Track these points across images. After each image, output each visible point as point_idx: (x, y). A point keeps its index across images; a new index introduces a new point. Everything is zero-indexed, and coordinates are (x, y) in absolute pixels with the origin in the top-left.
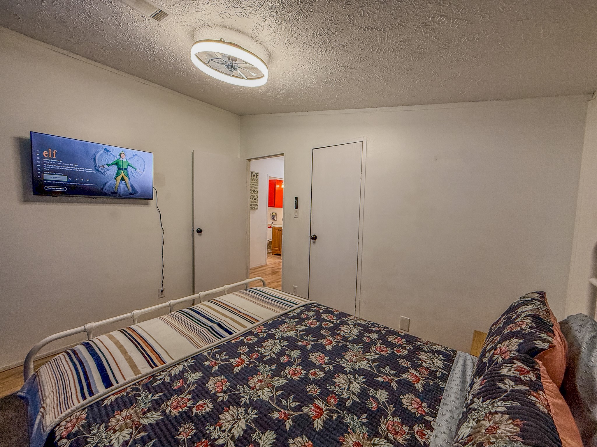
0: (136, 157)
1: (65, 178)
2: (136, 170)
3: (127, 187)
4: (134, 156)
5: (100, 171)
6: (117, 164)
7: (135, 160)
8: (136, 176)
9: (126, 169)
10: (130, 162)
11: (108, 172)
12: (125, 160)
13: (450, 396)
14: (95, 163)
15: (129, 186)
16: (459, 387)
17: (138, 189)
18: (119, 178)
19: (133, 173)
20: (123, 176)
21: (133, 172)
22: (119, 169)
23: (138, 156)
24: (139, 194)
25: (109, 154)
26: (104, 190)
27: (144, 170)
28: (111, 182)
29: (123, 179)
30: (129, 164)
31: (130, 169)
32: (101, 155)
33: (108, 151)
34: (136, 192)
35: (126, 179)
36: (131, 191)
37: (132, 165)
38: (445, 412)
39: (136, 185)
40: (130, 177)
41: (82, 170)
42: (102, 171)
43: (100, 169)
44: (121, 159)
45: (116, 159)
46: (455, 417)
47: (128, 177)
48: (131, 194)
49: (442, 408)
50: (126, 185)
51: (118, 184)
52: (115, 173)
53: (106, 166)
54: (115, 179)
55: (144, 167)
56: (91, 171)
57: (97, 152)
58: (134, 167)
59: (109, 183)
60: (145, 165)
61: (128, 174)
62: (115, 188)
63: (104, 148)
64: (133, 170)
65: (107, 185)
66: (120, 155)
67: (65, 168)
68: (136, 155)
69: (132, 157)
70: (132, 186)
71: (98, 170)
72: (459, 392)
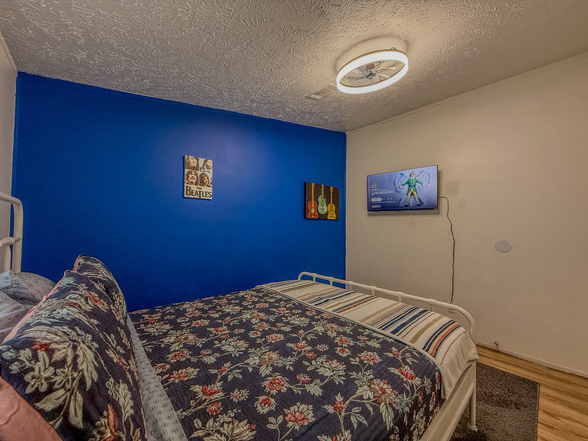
0: (422, 173)
1: (380, 199)
2: (422, 184)
3: (415, 200)
4: (421, 173)
5: (398, 191)
6: (408, 183)
7: (421, 176)
8: (422, 190)
9: (414, 185)
10: (417, 179)
11: (402, 190)
12: (413, 178)
13: (163, 407)
14: (395, 186)
15: (417, 199)
16: (160, 423)
17: (424, 201)
18: (410, 194)
19: (420, 188)
20: (412, 192)
21: (420, 186)
22: (410, 186)
23: (424, 172)
24: (424, 205)
25: (403, 177)
26: (400, 204)
27: (429, 183)
28: (404, 197)
29: (412, 194)
30: (417, 181)
31: (418, 185)
32: (399, 179)
33: (403, 174)
34: (422, 204)
35: (415, 193)
36: (418, 203)
37: (419, 181)
38: (156, 388)
39: (422, 197)
40: (418, 191)
41: (388, 192)
42: (399, 191)
43: (397, 190)
44: (411, 179)
45: (408, 179)
46: (145, 392)
47: (416, 191)
48: (418, 205)
49: (161, 390)
50: (415, 198)
51: (409, 199)
52: (407, 190)
53: (401, 187)
54: (407, 195)
55: (429, 180)
56: (392, 192)
57: (396, 178)
58: (421, 182)
59: (403, 199)
60: (430, 178)
61: (416, 189)
62: (407, 202)
63: (400, 173)
64: (420, 185)
65: (402, 200)
66: (410, 175)
67: (381, 193)
68: (423, 171)
69: (419, 175)
70: (419, 199)
71: (396, 190)
72: (156, 417)
